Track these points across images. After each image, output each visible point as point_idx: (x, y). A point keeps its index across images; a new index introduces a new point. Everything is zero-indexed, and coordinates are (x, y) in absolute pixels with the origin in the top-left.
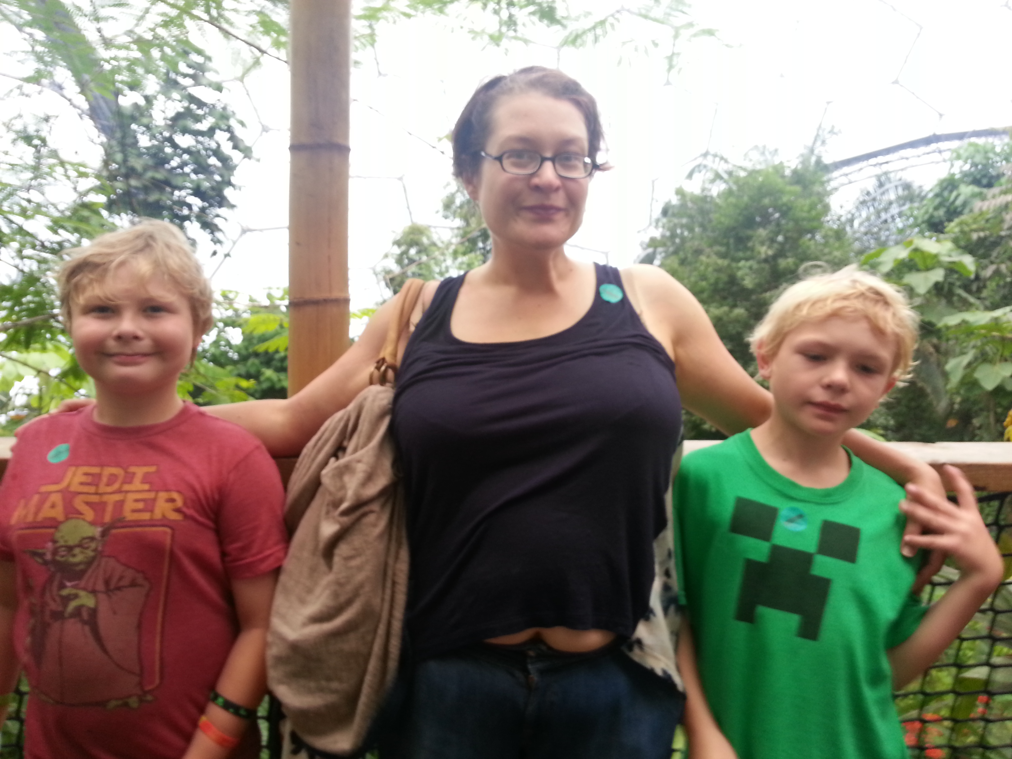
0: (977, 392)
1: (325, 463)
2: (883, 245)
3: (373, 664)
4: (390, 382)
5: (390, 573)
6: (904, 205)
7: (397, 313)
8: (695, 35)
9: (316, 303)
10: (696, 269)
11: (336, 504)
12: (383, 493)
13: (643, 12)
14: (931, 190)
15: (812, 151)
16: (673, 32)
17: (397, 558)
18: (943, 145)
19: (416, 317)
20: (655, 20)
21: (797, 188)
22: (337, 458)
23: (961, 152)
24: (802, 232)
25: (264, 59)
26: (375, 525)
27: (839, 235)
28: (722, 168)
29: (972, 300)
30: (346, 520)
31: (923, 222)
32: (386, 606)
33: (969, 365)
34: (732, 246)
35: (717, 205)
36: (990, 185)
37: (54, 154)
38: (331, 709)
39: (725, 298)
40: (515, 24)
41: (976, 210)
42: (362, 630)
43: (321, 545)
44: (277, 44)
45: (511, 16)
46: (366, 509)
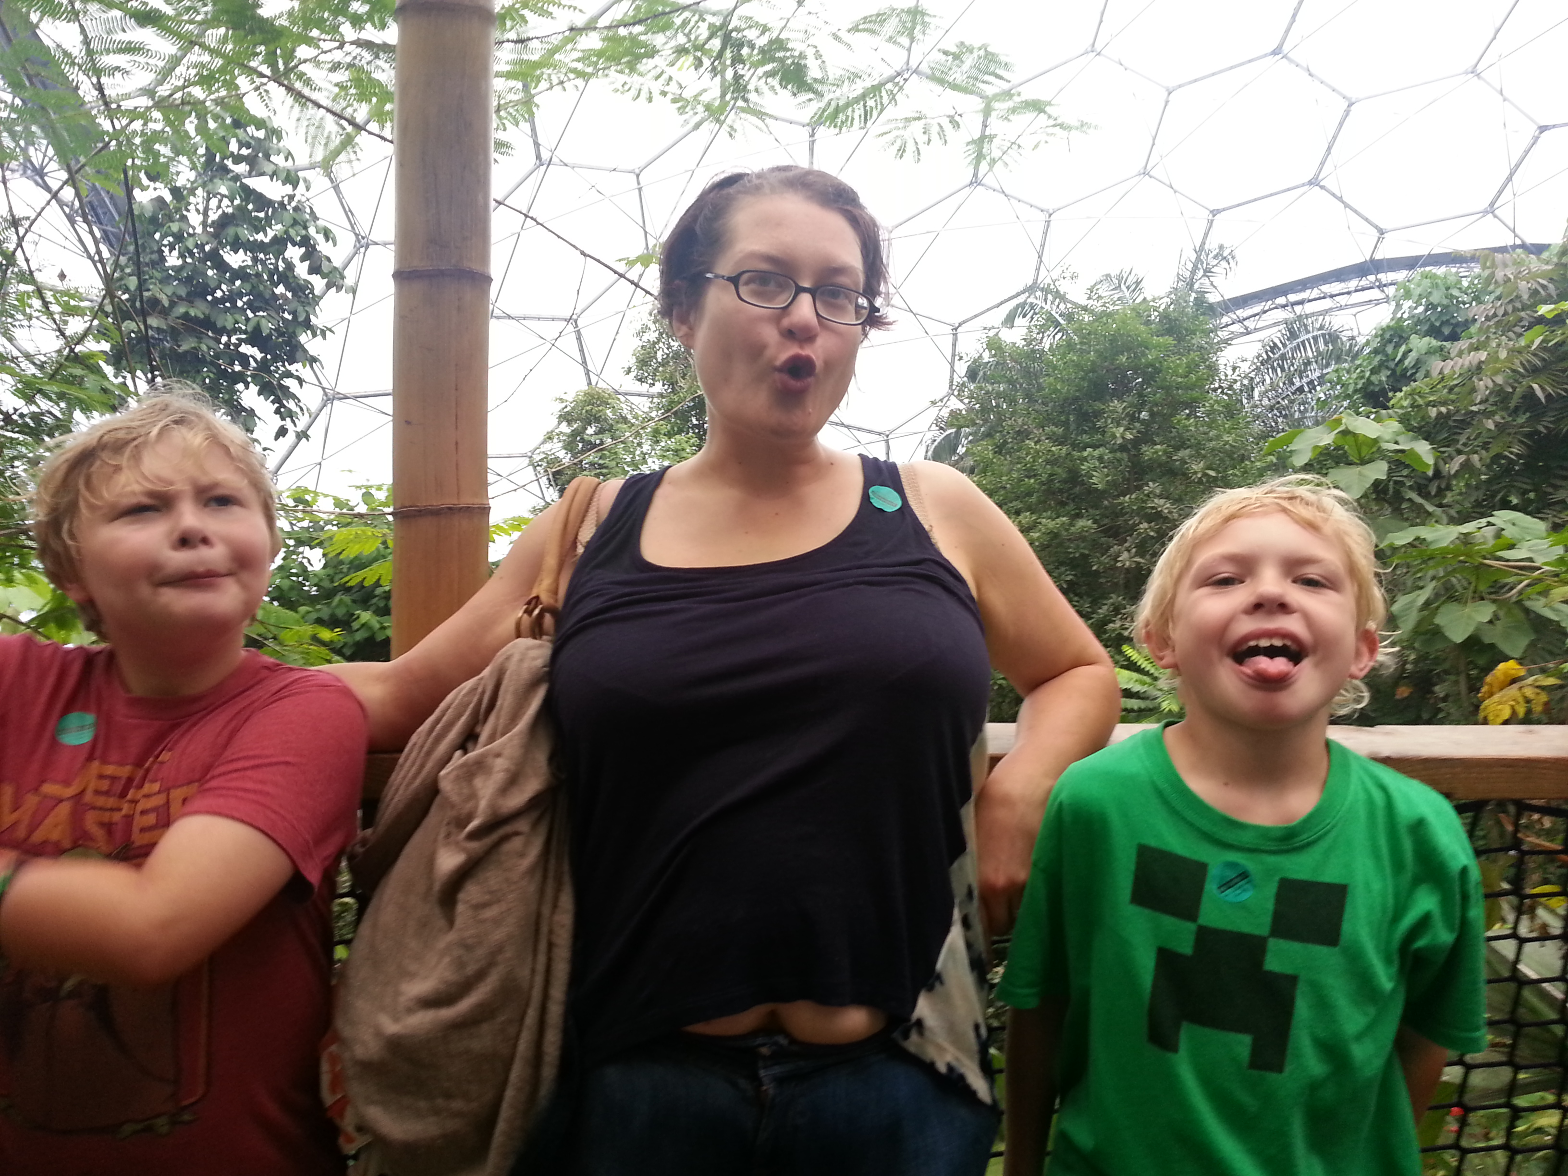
0: (1440, 646)
1: (447, 759)
2: (1298, 426)
3: (517, 1072)
4: (547, 634)
5: (544, 929)
6: (1328, 365)
8: (1014, 110)
9: (437, 513)
10: (1019, 460)
11: (461, 822)
12: (534, 803)
13: (938, 73)
14: (1368, 343)
15: (1191, 285)
16: (981, 104)
17: (555, 906)
18: (1386, 277)
19: (587, 533)
20: (955, 87)
21: (1170, 340)
22: (466, 752)
23: (1412, 286)
24: (1176, 405)
25: (362, 138)
26: (522, 855)
27: (1231, 410)
28: (1055, 309)
29: (1430, 508)
30: (475, 845)
31: (1356, 391)
32: (539, 980)
33: (1427, 604)
34: (1073, 427)
35: (1049, 364)
36: (1454, 337)
37: (27, 277)
39: (1063, 504)
40: (745, 89)
41: (1435, 373)
42: (501, 1018)
43: (437, 886)
44: (380, 116)
45: (737, 77)
46: (507, 829)
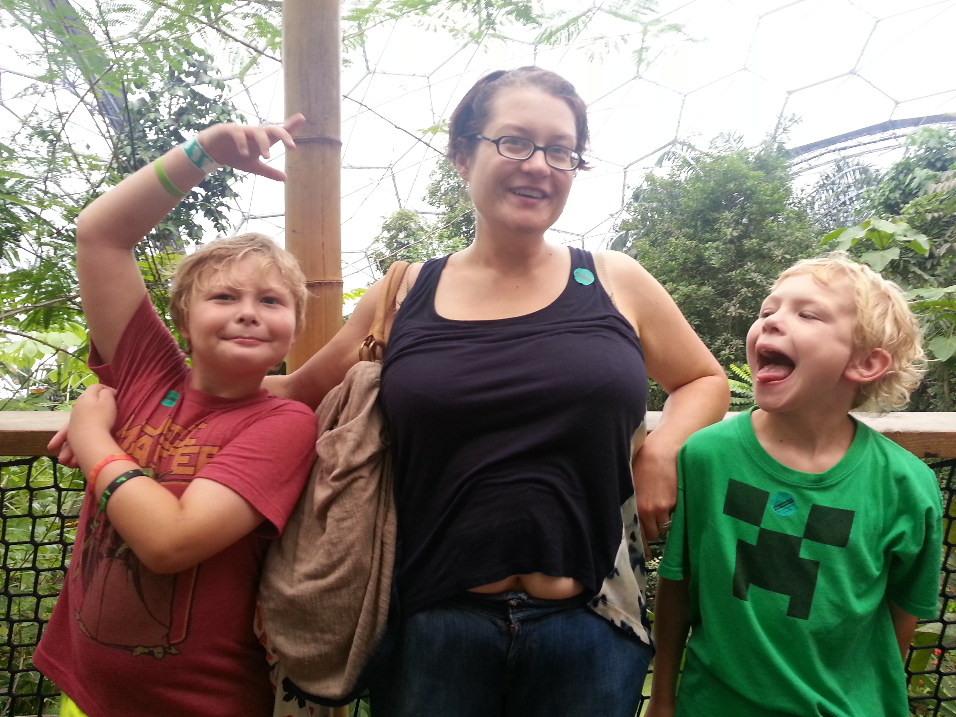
2: (842, 226)
3: (363, 617)
4: (378, 358)
5: (379, 534)
6: (862, 188)
7: (384, 292)
8: (662, 31)
9: (311, 286)
10: (666, 250)
11: (329, 470)
12: (371, 459)
13: (614, 9)
14: (887, 174)
15: (774, 138)
16: (641, 28)
17: (385, 520)
18: (899, 131)
19: (401, 297)
20: (625, 17)
21: (761, 173)
22: (331, 430)
23: (916, 137)
24: (765, 214)
25: (262, 59)
26: (364, 490)
27: (800, 217)
28: (689, 156)
29: (926, 277)
30: (337, 484)
31: (880, 204)
32: (376, 564)
34: (699, 229)
35: (685, 189)
36: (944, 169)
37: (68, 148)
38: (323, 658)
39: (693, 277)
40: (493, 23)
41: (931, 192)
42: (354, 586)
43: (315, 508)
44: (273, 45)
45: (489, 16)
46: (356, 474)
